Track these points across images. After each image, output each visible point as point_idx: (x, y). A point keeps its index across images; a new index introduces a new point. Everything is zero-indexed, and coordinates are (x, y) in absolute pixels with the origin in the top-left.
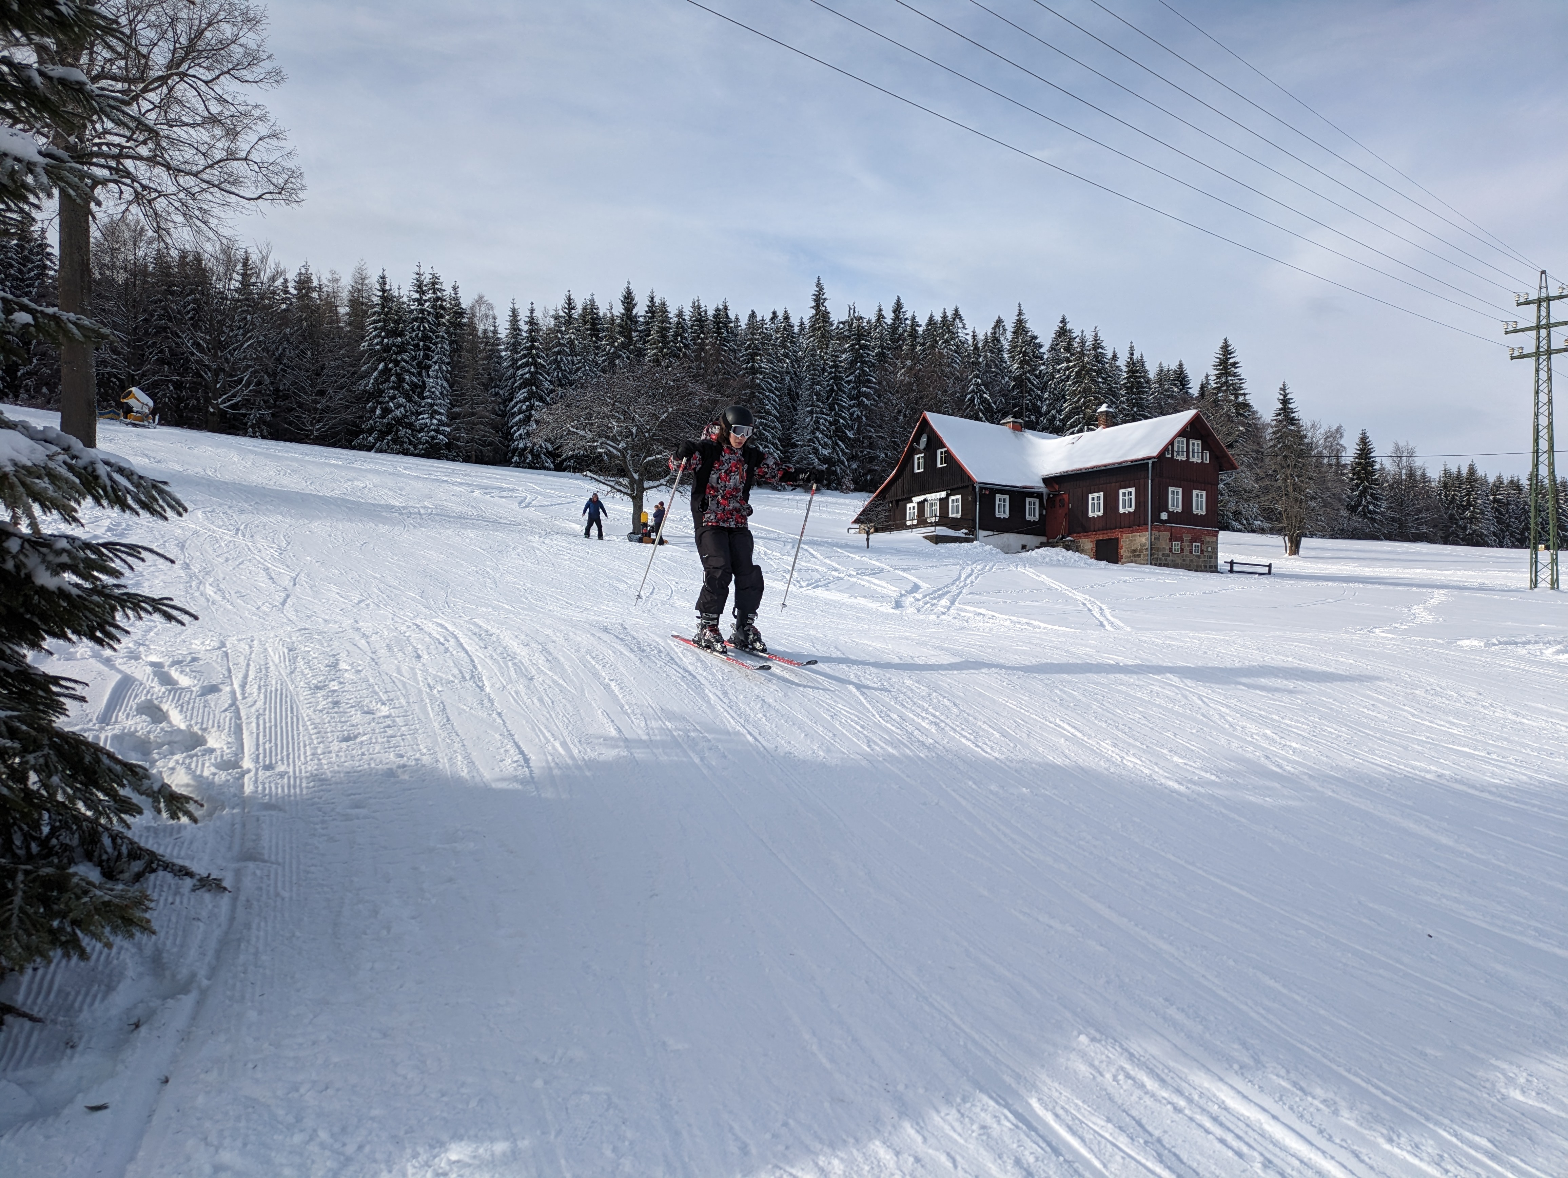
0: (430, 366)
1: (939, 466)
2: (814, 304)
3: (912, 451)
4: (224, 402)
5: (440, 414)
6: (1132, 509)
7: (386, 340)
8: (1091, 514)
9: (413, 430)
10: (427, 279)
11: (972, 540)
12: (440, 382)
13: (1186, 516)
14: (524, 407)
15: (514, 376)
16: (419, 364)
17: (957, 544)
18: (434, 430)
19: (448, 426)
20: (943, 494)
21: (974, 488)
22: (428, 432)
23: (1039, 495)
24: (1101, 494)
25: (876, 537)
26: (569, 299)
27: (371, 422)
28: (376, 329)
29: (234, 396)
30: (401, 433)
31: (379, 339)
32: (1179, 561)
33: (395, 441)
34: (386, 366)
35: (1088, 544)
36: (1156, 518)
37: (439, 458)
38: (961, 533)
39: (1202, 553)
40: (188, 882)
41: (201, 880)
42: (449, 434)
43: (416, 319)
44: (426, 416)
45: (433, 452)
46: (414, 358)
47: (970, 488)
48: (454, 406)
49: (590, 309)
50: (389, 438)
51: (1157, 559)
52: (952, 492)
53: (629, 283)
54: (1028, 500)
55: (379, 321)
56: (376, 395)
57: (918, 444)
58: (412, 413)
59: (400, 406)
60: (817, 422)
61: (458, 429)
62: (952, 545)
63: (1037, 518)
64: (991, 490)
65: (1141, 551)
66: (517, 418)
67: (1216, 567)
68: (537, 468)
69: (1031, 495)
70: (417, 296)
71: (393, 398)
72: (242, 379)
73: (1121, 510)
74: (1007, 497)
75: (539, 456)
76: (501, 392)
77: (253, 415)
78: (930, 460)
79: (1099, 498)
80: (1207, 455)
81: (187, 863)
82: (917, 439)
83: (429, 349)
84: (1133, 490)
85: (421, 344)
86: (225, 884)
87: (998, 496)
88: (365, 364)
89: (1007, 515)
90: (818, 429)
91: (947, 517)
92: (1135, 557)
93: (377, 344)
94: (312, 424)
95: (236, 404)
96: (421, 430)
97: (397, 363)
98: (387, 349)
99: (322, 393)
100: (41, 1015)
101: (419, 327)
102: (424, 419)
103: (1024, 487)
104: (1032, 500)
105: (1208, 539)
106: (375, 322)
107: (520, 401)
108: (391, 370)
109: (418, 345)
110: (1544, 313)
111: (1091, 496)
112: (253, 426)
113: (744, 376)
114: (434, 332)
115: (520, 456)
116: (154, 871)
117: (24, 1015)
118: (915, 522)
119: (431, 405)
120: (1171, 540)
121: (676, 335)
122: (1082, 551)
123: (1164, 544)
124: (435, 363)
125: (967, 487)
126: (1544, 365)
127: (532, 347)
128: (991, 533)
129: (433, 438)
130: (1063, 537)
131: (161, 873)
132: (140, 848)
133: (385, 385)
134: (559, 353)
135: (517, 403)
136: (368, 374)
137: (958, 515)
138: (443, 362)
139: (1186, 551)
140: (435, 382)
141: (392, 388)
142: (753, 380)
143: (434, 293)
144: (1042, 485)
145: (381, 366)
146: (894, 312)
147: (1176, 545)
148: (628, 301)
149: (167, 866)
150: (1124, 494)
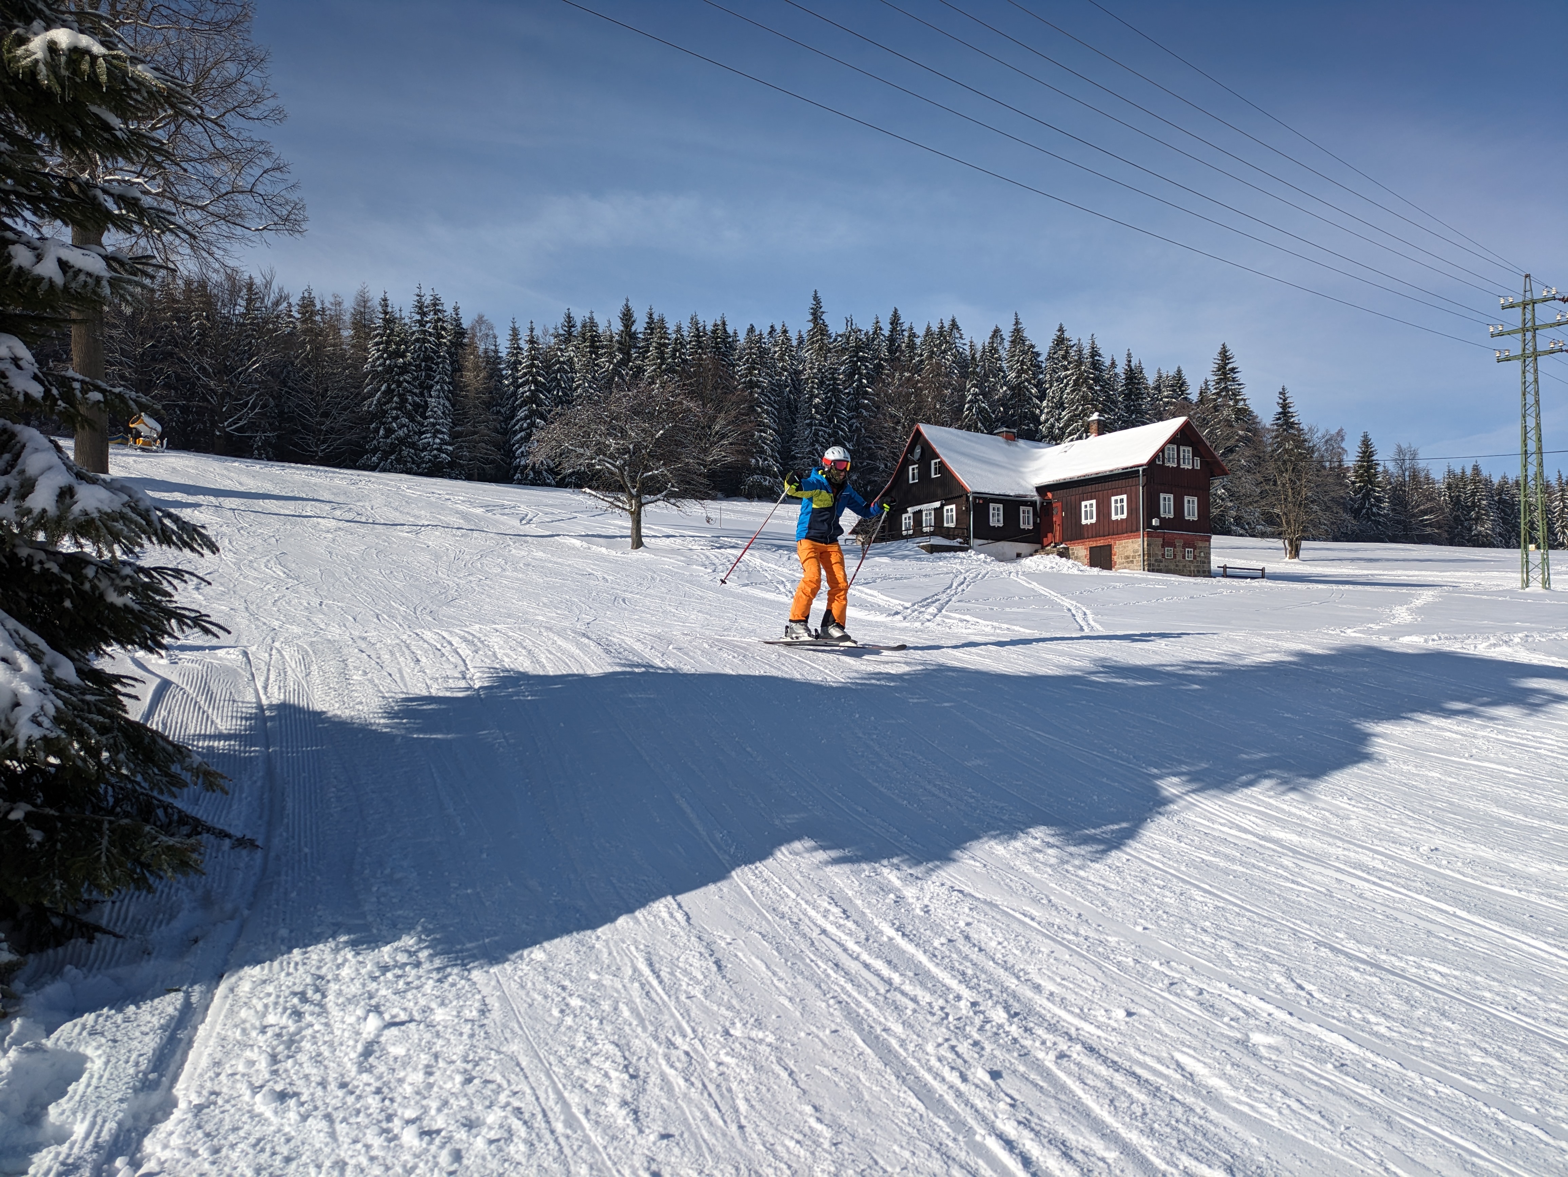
0: (432, 386)
1: (933, 476)
2: (811, 317)
3: (907, 462)
4: (230, 425)
5: (443, 433)
6: (1124, 516)
7: (388, 362)
8: (1084, 522)
9: (416, 450)
10: (427, 300)
11: (966, 550)
12: (442, 401)
13: (1178, 522)
14: (525, 425)
15: (514, 394)
16: (421, 385)
17: (952, 553)
18: (437, 449)
19: (450, 445)
20: (937, 504)
21: (968, 498)
22: (431, 451)
23: (1033, 504)
24: (1094, 502)
25: (872, 548)
26: (569, 317)
27: (375, 442)
28: (378, 350)
29: (240, 419)
30: (405, 453)
31: (381, 360)
32: (1173, 567)
33: (398, 460)
34: (389, 386)
35: (1082, 551)
36: (1148, 524)
37: (442, 477)
38: (955, 543)
39: (1195, 557)
40: (227, 842)
41: (238, 840)
42: (452, 452)
43: (417, 340)
44: (428, 435)
45: (435, 470)
46: (415, 379)
47: (964, 498)
48: (455, 425)
49: (592, 324)
50: (393, 457)
51: (1150, 565)
52: (948, 501)
53: (627, 300)
54: (1022, 508)
55: (382, 343)
56: (380, 415)
57: (912, 455)
58: (415, 433)
59: (404, 426)
60: (816, 434)
61: (460, 447)
62: (947, 554)
63: (1031, 526)
64: (984, 499)
65: (1134, 557)
66: (519, 436)
67: (1209, 571)
68: (538, 485)
69: (1025, 503)
70: (418, 317)
71: (395, 419)
72: (247, 402)
73: (1114, 517)
74: (1001, 506)
75: (541, 473)
76: (502, 411)
77: (260, 437)
78: (924, 472)
79: (1091, 505)
80: (1198, 460)
81: (226, 828)
82: (911, 450)
83: (431, 369)
84: (1125, 497)
85: (423, 364)
86: (257, 843)
87: (992, 505)
88: (368, 385)
89: (1001, 525)
90: (817, 441)
91: (942, 527)
92: (1128, 564)
93: (380, 365)
94: (317, 446)
95: (242, 426)
96: (424, 449)
97: (399, 383)
98: (389, 370)
99: (326, 415)
100: (122, 933)
101: (420, 348)
102: (427, 438)
103: (1018, 496)
104: (1026, 508)
105: (1200, 544)
106: (377, 344)
107: (521, 419)
108: (394, 390)
109: (420, 365)
110: (1529, 316)
111: (1083, 503)
112: (258, 449)
113: (743, 390)
114: (435, 352)
115: (522, 473)
116: (200, 833)
117: (109, 933)
118: (911, 532)
119: (434, 425)
120: (1163, 546)
121: (675, 350)
122: (1076, 558)
123: (1156, 550)
124: (437, 383)
125: (960, 496)
126: (1530, 368)
127: (532, 365)
128: (985, 542)
129: (435, 457)
130: (1057, 545)
131: (205, 835)
132: (187, 816)
133: (388, 406)
134: (559, 370)
135: (518, 421)
136: (371, 395)
137: (952, 525)
138: (444, 382)
139: (1179, 557)
140: (436, 403)
141: (396, 408)
142: (751, 393)
143: (435, 314)
144: (1035, 493)
145: (383, 388)
146: (891, 324)
147: (1169, 551)
148: (627, 318)
149: (209, 830)
150: (1116, 501)
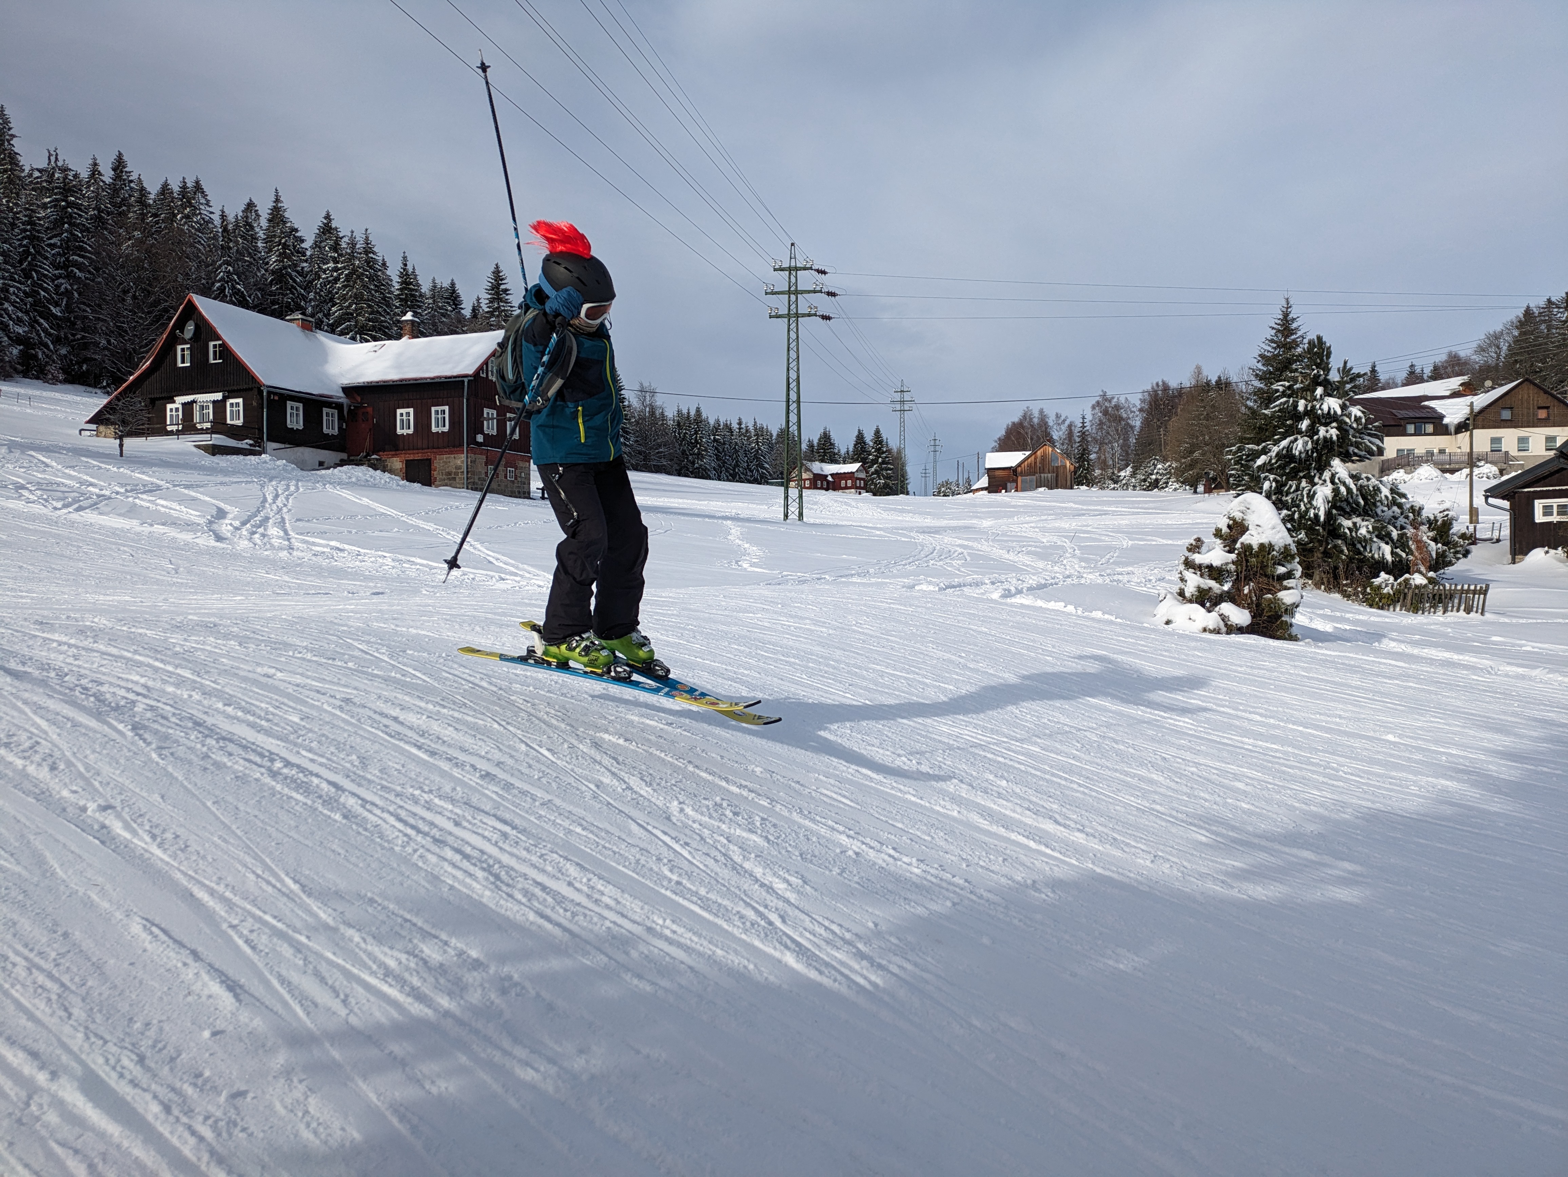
1: (212, 361)
3: (173, 341)
6: (446, 429)
8: (399, 431)
11: (260, 454)
13: (501, 440)
17: (241, 457)
20: (218, 396)
21: (261, 392)
23: (339, 406)
24: (411, 410)
25: (130, 443)
32: (495, 487)
35: (397, 463)
36: (472, 440)
38: (245, 444)
39: (515, 478)
47: (255, 392)
51: (474, 483)
52: (232, 394)
54: (325, 410)
57: (182, 332)
62: (234, 458)
63: (336, 432)
64: (281, 395)
65: (457, 474)
67: (527, 493)
69: (329, 405)
73: (434, 429)
74: (301, 406)
78: (199, 353)
79: (408, 414)
82: (181, 325)
84: (446, 408)
87: (289, 404)
89: (301, 428)
91: (225, 424)
92: (451, 480)
103: (321, 396)
104: (330, 411)
105: (519, 464)
110: (793, 280)
111: (399, 411)
118: (180, 427)
120: (486, 464)
122: (391, 472)
123: (481, 468)
125: (251, 389)
126: (793, 326)
128: (282, 446)
130: (368, 455)
137: (239, 422)
139: (500, 476)
144: (342, 394)
146: (114, 169)
150: (437, 412)
